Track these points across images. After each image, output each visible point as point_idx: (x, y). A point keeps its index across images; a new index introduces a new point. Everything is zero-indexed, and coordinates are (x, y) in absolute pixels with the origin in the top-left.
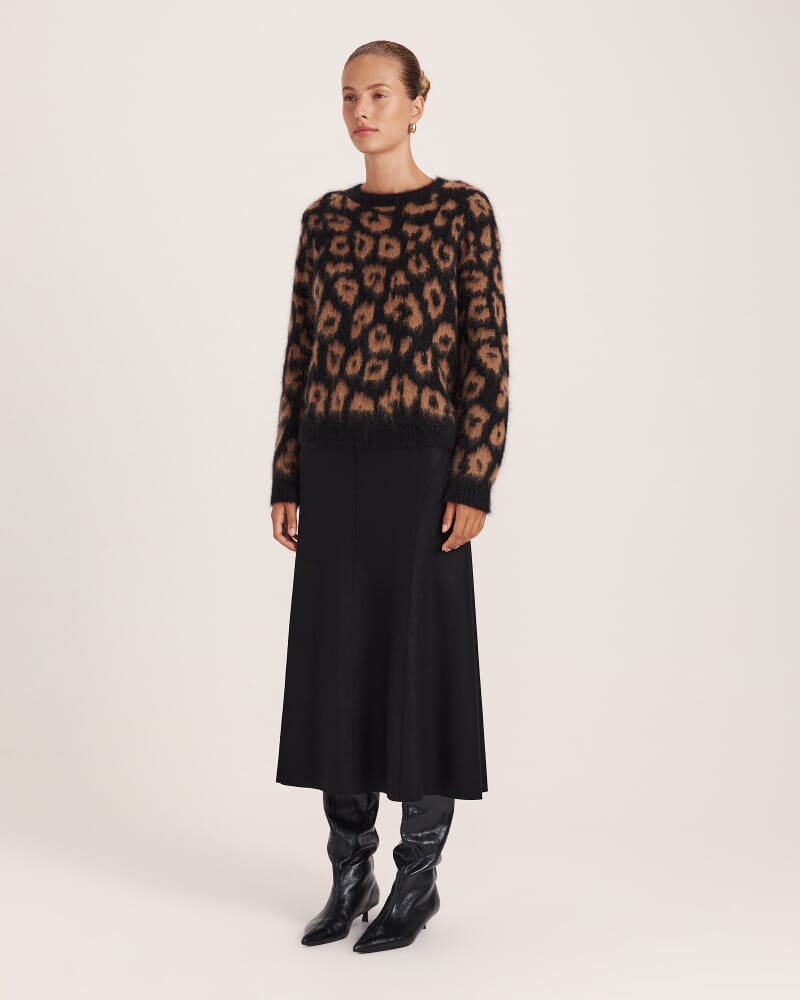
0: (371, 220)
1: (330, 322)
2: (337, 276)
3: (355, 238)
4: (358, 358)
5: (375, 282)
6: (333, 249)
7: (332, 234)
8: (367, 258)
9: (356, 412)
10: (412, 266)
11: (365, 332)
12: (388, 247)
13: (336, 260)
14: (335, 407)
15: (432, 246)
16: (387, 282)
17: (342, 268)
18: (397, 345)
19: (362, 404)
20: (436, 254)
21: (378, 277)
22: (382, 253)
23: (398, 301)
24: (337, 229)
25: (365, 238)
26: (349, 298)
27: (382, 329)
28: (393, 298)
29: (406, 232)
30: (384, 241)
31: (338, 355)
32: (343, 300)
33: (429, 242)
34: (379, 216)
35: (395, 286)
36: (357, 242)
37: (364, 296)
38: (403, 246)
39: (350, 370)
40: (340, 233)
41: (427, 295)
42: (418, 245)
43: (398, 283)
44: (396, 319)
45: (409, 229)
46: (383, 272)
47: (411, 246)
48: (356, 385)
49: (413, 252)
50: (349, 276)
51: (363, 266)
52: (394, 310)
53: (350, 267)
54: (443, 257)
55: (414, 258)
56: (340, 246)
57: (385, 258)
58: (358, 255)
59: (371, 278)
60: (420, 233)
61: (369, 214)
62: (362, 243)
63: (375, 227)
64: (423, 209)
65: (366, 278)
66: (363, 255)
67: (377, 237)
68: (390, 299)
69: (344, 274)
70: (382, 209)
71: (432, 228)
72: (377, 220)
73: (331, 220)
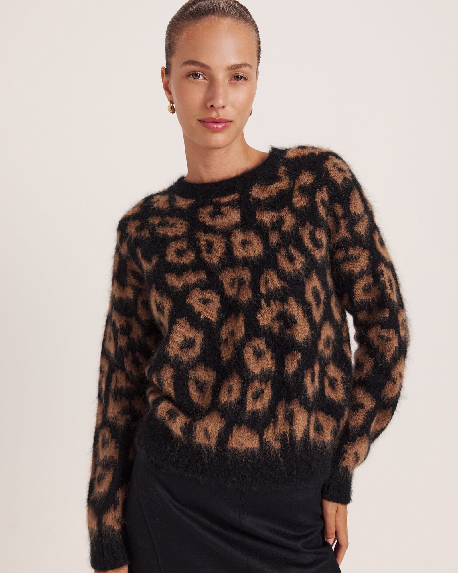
0: (213, 215)
1: (188, 344)
2: (187, 289)
4: (235, 384)
5: (239, 289)
6: (171, 257)
7: (166, 241)
8: (221, 261)
10: (283, 263)
12: (245, 243)
15: (301, 233)
16: (255, 286)
17: (192, 278)
18: (280, 363)
20: (308, 243)
21: (241, 282)
22: (239, 252)
23: (275, 308)
24: (170, 234)
25: (210, 237)
27: (261, 344)
28: (268, 304)
29: (262, 222)
30: (237, 238)
32: (203, 316)
33: (296, 230)
34: (223, 209)
35: (268, 290)
36: (203, 244)
38: (265, 239)
40: (176, 238)
41: (309, 296)
42: (283, 235)
43: (271, 286)
46: (247, 275)
47: (274, 238)
49: (280, 245)
50: (203, 286)
51: (220, 272)
52: (272, 320)
53: (203, 276)
54: (317, 244)
55: (283, 252)
56: (180, 253)
57: (244, 258)
58: (208, 260)
59: (232, 283)
60: (280, 221)
61: (209, 209)
62: (210, 245)
63: (221, 223)
64: (273, 190)
65: (226, 286)
67: (227, 234)
69: (196, 285)
70: (224, 200)
71: (294, 211)
73: (161, 224)
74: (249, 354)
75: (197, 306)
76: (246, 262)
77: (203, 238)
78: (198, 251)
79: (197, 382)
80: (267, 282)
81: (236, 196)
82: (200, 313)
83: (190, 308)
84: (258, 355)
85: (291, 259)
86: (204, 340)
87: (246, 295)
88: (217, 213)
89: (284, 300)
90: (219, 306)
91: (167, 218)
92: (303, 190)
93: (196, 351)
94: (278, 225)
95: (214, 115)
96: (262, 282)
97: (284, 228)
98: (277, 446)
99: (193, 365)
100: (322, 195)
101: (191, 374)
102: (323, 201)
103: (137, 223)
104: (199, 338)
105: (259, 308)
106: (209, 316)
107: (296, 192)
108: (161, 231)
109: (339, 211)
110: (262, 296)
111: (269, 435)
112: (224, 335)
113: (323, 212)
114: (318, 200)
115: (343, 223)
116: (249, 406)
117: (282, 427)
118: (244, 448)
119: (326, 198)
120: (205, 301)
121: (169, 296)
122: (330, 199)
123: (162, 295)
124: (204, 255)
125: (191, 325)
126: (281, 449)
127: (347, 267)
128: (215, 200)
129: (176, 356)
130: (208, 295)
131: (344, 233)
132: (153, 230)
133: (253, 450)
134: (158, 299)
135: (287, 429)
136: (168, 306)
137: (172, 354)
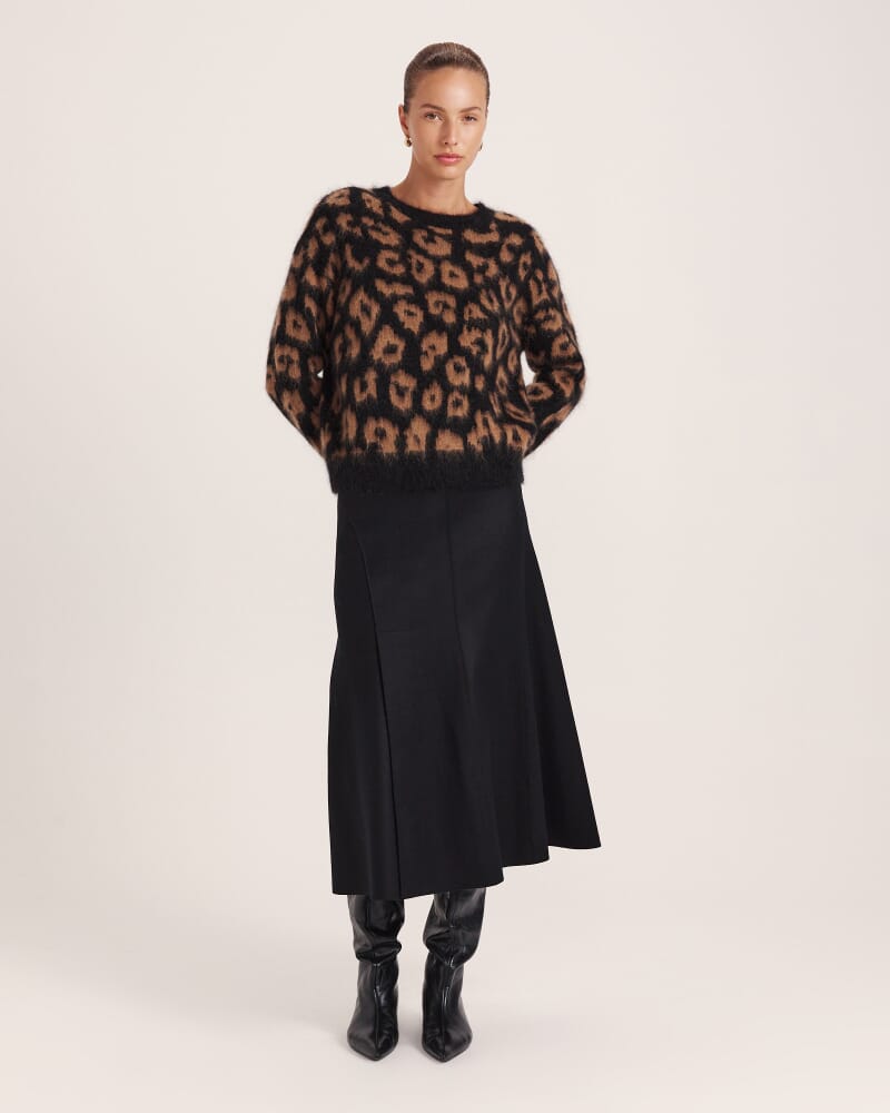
1: (390, 350)
3: (410, 257)
6: (382, 264)
9: (444, 452)
11: (440, 364)
13: (390, 279)
14: (412, 447)
16: (459, 313)
19: (449, 443)
21: (446, 306)
22: (447, 280)
26: (414, 324)
28: (469, 330)
30: (447, 268)
31: (407, 388)
32: (406, 326)
34: (436, 238)
36: (414, 262)
37: (432, 324)
39: (428, 405)
44: (474, 353)
45: (475, 260)
47: (478, 279)
48: (438, 422)
53: (410, 291)
56: (391, 263)
58: (417, 277)
66: (423, 278)
68: (466, 332)
70: (438, 230)
72: (434, 242)
74: (450, 368)
75: (402, 316)
76: (453, 291)
77: (415, 258)
78: (409, 267)
79: (397, 387)
80: (470, 312)
81: (450, 232)
82: (403, 324)
83: (395, 316)
84: (458, 369)
85: (491, 301)
86: (405, 348)
87: (450, 318)
88: (430, 239)
89: (483, 330)
90: (422, 320)
91: (380, 225)
92: (511, 248)
93: (397, 358)
94: (483, 269)
95: (448, 151)
96: (467, 311)
97: (487, 274)
98: (479, 448)
99: (394, 369)
100: (526, 259)
101: (393, 379)
102: (525, 264)
103: (349, 217)
104: (401, 346)
105: (461, 332)
106: (412, 327)
107: (504, 247)
108: (374, 235)
109: (540, 275)
110: (464, 322)
111: (473, 440)
112: (424, 347)
113: (522, 274)
114: (521, 261)
115: (544, 287)
116: (451, 412)
117: (482, 432)
118: (450, 449)
119: (529, 262)
120: (410, 314)
121: (377, 300)
122: (533, 263)
123: (370, 297)
124: (414, 272)
125: (395, 332)
126: (484, 451)
127: (548, 326)
128: (431, 227)
129: (380, 359)
130: (413, 309)
131: (545, 296)
132: (364, 231)
133: (458, 452)
134: (366, 301)
135: (487, 434)
136: (375, 310)
137: (376, 357)
